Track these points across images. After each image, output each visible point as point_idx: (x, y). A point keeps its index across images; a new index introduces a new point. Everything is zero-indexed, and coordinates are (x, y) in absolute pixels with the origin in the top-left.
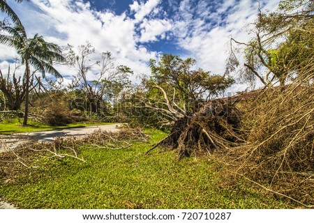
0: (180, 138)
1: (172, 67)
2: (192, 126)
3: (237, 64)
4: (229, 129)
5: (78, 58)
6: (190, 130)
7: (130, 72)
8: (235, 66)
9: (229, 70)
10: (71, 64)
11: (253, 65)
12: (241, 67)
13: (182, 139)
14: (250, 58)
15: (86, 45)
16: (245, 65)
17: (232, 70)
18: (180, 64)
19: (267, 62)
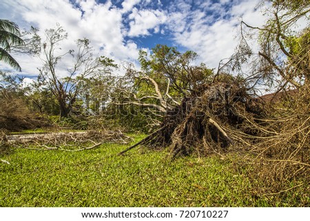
0: (175, 132)
1: (167, 62)
2: (193, 115)
3: (249, 53)
4: (250, 119)
5: (45, 46)
6: (190, 120)
7: (113, 66)
8: (247, 56)
9: (240, 61)
10: (35, 52)
11: (269, 55)
12: (255, 58)
13: (178, 133)
14: (265, 46)
15: (56, 29)
16: (260, 54)
17: (243, 61)
18: (178, 58)
19: (287, 49)
